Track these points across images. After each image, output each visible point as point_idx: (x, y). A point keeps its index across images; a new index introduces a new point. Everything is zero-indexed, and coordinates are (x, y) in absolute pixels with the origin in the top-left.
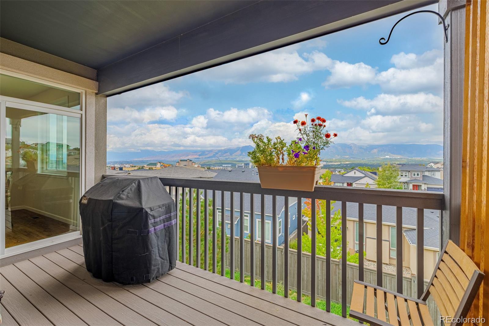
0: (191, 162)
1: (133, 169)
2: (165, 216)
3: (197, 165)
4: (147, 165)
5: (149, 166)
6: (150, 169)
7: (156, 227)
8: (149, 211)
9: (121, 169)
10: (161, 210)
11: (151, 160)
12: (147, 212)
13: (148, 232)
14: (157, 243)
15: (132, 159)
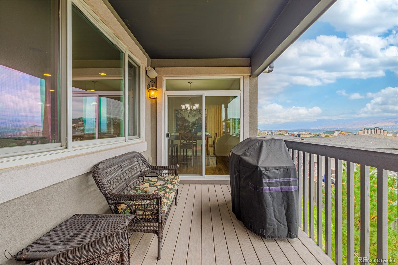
0: (381, 131)
1: (309, 136)
2: (283, 180)
3: (392, 134)
4: (323, 133)
5: (325, 134)
6: (326, 137)
7: (271, 188)
8: (263, 170)
9: (299, 136)
10: (277, 172)
11: (327, 129)
12: (261, 171)
13: (263, 190)
14: (273, 204)
15: (309, 128)
